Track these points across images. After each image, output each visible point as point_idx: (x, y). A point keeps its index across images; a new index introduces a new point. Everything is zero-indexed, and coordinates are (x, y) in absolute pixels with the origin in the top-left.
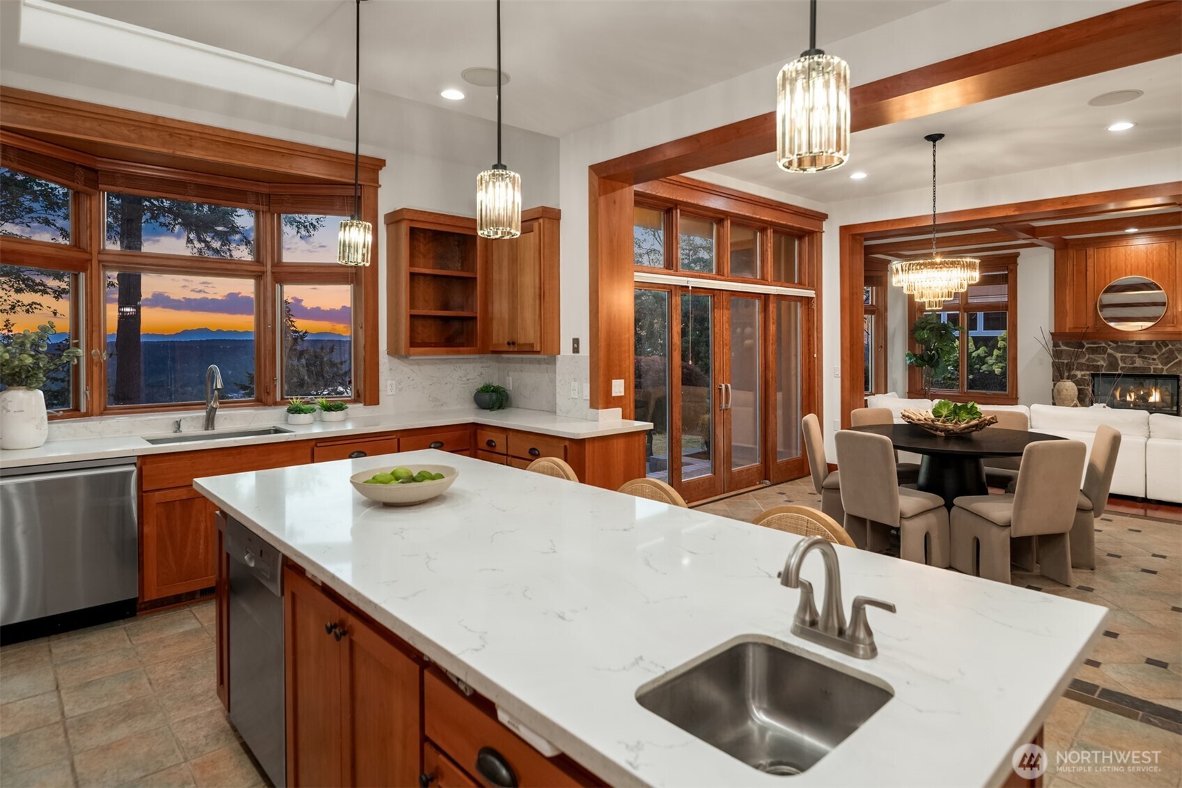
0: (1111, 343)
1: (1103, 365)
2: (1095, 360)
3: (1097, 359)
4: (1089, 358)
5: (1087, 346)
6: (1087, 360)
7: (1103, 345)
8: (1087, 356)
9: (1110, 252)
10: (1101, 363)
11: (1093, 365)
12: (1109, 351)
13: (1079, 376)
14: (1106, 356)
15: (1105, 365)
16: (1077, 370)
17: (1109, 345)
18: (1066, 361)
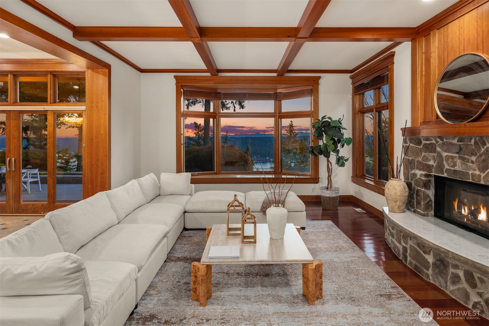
0: (439, 140)
1: (433, 165)
2: (428, 159)
3: (429, 158)
4: (424, 156)
5: (424, 142)
6: (423, 158)
7: (434, 142)
8: (423, 154)
9: (447, 30)
10: (431, 163)
11: (426, 165)
12: (438, 149)
13: (418, 176)
14: (436, 155)
15: (435, 165)
16: (418, 168)
17: (437, 142)
18: (411, 158)
